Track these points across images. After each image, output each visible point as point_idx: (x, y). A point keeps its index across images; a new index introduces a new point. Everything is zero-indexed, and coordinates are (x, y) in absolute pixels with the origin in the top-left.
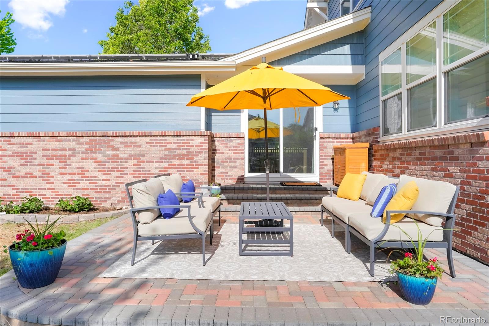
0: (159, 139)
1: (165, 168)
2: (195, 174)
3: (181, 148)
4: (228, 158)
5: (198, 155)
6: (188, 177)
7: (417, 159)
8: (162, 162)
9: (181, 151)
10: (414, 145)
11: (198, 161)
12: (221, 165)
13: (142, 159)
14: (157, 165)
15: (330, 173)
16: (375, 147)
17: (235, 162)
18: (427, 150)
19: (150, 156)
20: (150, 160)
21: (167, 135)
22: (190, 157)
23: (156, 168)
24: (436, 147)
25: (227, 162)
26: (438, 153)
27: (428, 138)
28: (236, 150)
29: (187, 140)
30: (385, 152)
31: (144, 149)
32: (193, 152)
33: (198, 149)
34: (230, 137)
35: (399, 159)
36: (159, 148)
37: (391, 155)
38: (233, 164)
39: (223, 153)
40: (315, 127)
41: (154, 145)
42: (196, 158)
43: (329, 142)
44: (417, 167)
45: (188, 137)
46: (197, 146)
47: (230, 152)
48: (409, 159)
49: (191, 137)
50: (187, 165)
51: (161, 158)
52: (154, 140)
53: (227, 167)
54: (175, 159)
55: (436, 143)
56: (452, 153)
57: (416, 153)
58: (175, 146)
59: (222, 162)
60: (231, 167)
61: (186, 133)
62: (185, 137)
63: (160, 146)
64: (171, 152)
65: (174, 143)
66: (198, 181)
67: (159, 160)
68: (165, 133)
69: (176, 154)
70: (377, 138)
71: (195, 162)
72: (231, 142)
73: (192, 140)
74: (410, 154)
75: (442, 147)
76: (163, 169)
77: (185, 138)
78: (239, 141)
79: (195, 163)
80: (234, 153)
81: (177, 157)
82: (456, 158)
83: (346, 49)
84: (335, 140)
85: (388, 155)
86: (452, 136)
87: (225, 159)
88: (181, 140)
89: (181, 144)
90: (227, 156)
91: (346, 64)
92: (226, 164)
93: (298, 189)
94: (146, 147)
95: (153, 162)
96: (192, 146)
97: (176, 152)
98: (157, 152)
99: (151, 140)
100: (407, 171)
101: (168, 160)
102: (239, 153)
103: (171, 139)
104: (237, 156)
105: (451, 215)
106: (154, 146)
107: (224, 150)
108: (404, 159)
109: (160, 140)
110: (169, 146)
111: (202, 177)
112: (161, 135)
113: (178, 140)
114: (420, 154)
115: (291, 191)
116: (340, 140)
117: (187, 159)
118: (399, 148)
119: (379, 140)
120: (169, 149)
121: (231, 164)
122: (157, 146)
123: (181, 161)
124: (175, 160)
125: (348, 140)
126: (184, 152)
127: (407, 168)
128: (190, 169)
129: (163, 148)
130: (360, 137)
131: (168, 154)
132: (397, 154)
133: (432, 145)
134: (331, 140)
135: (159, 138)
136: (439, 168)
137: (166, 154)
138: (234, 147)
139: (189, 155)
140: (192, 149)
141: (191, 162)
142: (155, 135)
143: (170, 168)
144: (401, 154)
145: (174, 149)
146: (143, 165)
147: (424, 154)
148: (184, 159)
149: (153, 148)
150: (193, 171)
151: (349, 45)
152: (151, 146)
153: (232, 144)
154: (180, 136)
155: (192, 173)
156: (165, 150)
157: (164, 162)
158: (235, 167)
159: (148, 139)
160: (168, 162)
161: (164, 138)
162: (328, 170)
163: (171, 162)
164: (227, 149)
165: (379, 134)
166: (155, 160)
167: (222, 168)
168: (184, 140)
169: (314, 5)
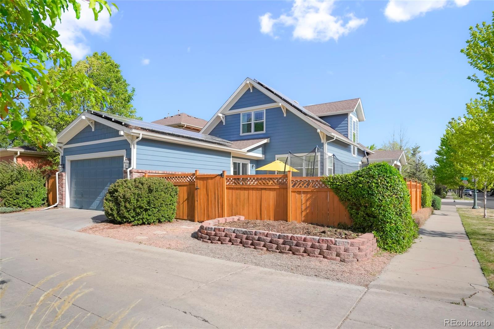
151: (262, 148)
169: (221, 115)
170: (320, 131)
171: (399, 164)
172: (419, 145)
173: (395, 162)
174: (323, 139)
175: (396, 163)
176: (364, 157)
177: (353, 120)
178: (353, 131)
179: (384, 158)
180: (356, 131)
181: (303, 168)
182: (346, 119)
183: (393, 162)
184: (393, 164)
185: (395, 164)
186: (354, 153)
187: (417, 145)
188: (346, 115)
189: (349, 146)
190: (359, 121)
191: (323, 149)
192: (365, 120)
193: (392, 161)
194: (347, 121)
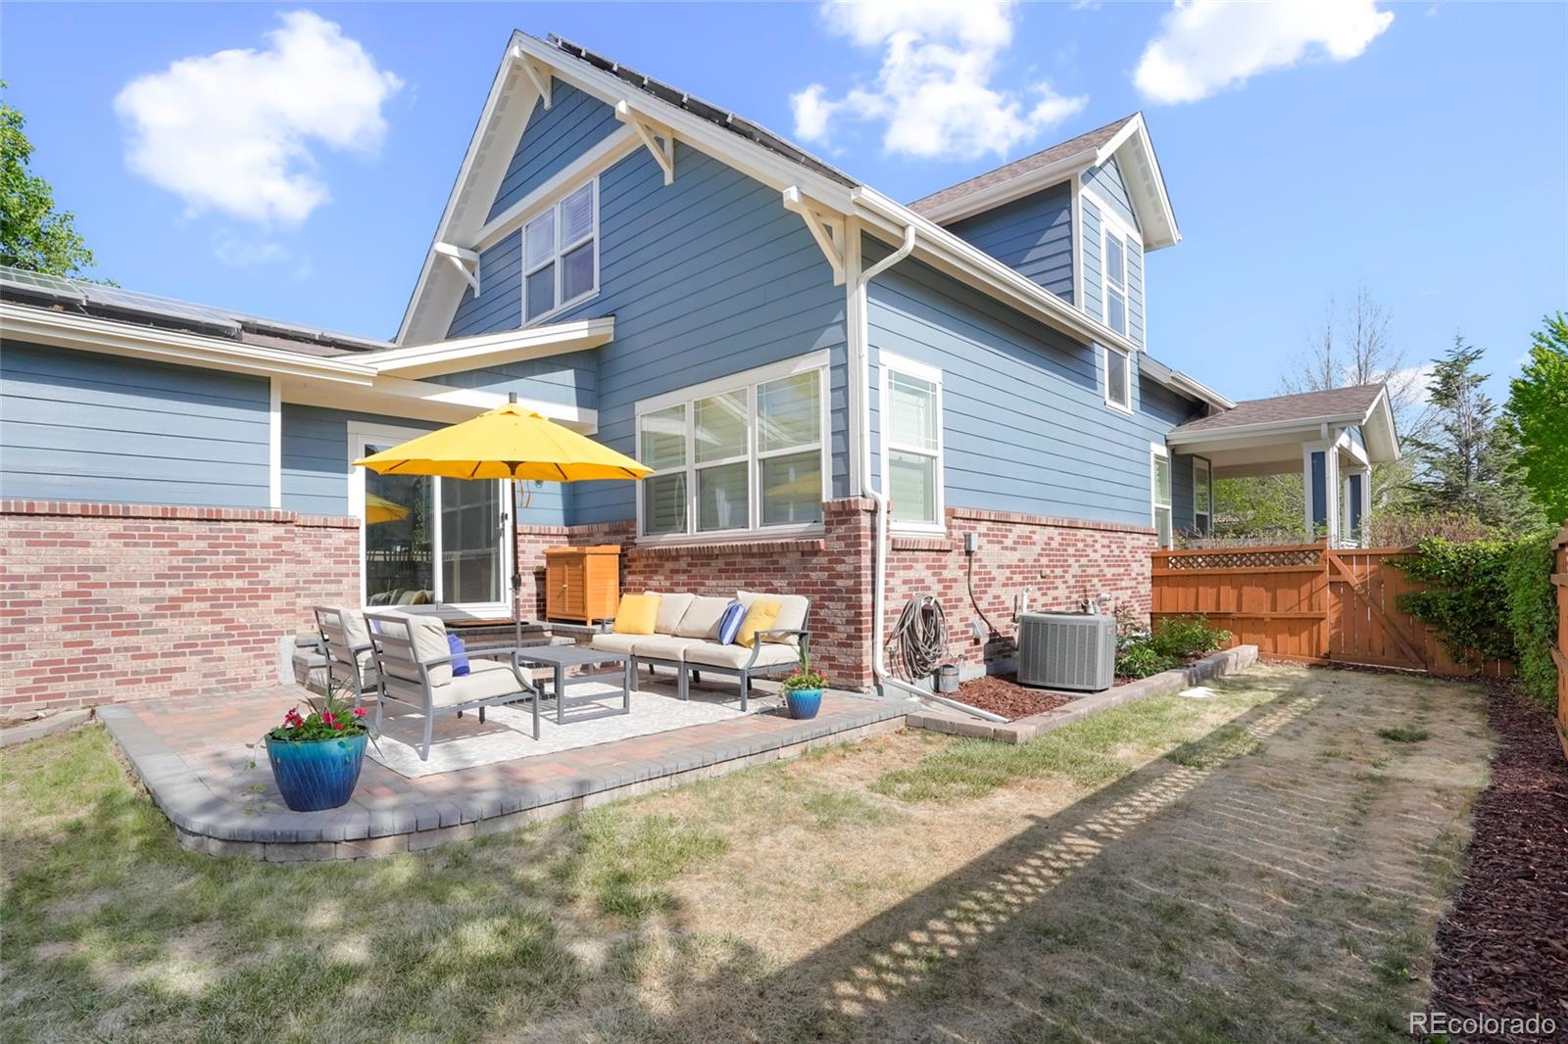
0: (152, 526)
1: (171, 599)
2: (262, 613)
3: (221, 550)
4: (322, 575)
5: (268, 568)
6: (242, 620)
7: (720, 571)
8: (163, 585)
9: (220, 556)
10: (716, 552)
11: (268, 582)
12: (303, 589)
13: (95, 577)
14: (147, 592)
15: (531, 601)
16: (631, 553)
17: (340, 582)
18: (739, 559)
19: (122, 570)
20: (123, 580)
21: (179, 516)
22: (246, 570)
23: (143, 600)
24: (752, 555)
25: (319, 582)
26: (756, 563)
27: (743, 543)
28: (341, 556)
29: (238, 531)
30: (656, 561)
31: (102, 552)
32: (256, 561)
33: (269, 553)
34: (325, 527)
35: (685, 571)
36: (151, 549)
37: (669, 565)
38: (333, 588)
39: (308, 562)
40: (501, 512)
41: (137, 540)
42: (262, 575)
43: (529, 542)
44: (721, 583)
45: (240, 525)
46: (264, 546)
47: (327, 561)
48: (703, 571)
49: (248, 524)
50: (239, 590)
51: (158, 576)
52: (137, 529)
53: (320, 595)
54: (204, 576)
55: (755, 550)
56: (777, 562)
57: (720, 563)
58: (202, 545)
59: (305, 582)
60: (328, 595)
61: (236, 513)
62: (233, 523)
63: (156, 545)
64: (191, 561)
65: (199, 538)
66: (270, 627)
67: (153, 580)
68: (174, 510)
69: (208, 564)
70: (633, 538)
71: (260, 582)
72: (330, 536)
73: (251, 531)
74: (709, 565)
75: (762, 555)
76: (167, 603)
77: (232, 525)
78: (347, 535)
79: (260, 587)
80: (336, 562)
81: (209, 573)
82: (783, 569)
83: (568, 376)
84: (541, 539)
85: (662, 566)
86: (780, 541)
87: (315, 575)
88: (222, 531)
89: (221, 541)
90: (318, 569)
91: (567, 403)
92: (316, 588)
93: (493, 632)
94: (108, 545)
95: (133, 585)
96: (253, 546)
97: (205, 560)
98: (147, 559)
99: (125, 528)
100: (702, 589)
101: (182, 580)
102: (347, 562)
103: (190, 527)
104: (343, 568)
105: (805, 631)
106: (136, 545)
107: (310, 554)
108: (695, 571)
109: (155, 529)
110: (183, 545)
111: (280, 617)
112: (160, 515)
113: (211, 530)
114: (726, 564)
115: (478, 637)
116: (548, 538)
117: (239, 576)
118: (687, 556)
119: (636, 541)
120: (187, 553)
121: (328, 586)
122: (148, 545)
123: (220, 581)
124: (203, 580)
125: (562, 539)
126: (231, 560)
127: (703, 584)
128: (248, 601)
129: (166, 550)
130: (591, 535)
131: (181, 564)
132: (683, 564)
133: (748, 552)
134: (532, 537)
135: (152, 524)
136: (757, 582)
137: (175, 563)
138: (336, 549)
139: (243, 568)
140: (250, 554)
141: (251, 583)
142: (141, 515)
143: (190, 600)
144: (689, 565)
145: (198, 553)
146: (96, 593)
147: (734, 563)
148: (230, 576)
149: (132, 550)
150: (256, 605)
151: (572, 371)
152: (126, 545)
153: (330, 541)
154: (219, 521)
155: (253, 609)
156: (172, 554)
157: (170, 585)
158: (340, 594)
159: (117, 526)
160: (182, 584)
161: (168, 523)
162: (529, 595)
163: (191, 584)
164: (319, 554)
165: (635, 532)
166: (138, 582)
167: (306, 596)
168: (231, 530)
169: (451, 250)
170: (802, 195)
171: (1359, 453)
172: (1472, 342)
173: (1343, 440)
174: (843, 260)
175: (1346, 445)
176: (1179, 425)
177: (1103, 227)
178: (1105, 283)
179: (1281, 419)
180: (1126, 287)
181: (749, 457)
182: (1063, 217)
183: (1333, 437)
184: (1333, 444)
185: (1341, 449)
186: (1117, 393)
187: (1465, 344)
188: (1059, 194)
189: (1084, 355)
190: (1148, 247)
191: (844, 323)
192: (1176, 236)
193: (1324, 429)
194: (1070, 223)
